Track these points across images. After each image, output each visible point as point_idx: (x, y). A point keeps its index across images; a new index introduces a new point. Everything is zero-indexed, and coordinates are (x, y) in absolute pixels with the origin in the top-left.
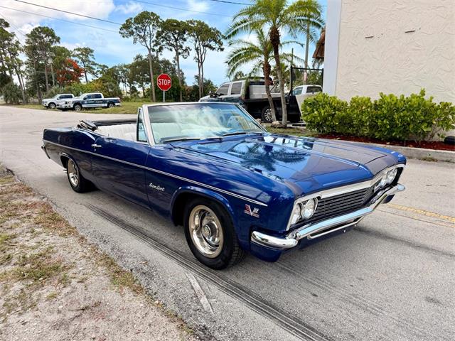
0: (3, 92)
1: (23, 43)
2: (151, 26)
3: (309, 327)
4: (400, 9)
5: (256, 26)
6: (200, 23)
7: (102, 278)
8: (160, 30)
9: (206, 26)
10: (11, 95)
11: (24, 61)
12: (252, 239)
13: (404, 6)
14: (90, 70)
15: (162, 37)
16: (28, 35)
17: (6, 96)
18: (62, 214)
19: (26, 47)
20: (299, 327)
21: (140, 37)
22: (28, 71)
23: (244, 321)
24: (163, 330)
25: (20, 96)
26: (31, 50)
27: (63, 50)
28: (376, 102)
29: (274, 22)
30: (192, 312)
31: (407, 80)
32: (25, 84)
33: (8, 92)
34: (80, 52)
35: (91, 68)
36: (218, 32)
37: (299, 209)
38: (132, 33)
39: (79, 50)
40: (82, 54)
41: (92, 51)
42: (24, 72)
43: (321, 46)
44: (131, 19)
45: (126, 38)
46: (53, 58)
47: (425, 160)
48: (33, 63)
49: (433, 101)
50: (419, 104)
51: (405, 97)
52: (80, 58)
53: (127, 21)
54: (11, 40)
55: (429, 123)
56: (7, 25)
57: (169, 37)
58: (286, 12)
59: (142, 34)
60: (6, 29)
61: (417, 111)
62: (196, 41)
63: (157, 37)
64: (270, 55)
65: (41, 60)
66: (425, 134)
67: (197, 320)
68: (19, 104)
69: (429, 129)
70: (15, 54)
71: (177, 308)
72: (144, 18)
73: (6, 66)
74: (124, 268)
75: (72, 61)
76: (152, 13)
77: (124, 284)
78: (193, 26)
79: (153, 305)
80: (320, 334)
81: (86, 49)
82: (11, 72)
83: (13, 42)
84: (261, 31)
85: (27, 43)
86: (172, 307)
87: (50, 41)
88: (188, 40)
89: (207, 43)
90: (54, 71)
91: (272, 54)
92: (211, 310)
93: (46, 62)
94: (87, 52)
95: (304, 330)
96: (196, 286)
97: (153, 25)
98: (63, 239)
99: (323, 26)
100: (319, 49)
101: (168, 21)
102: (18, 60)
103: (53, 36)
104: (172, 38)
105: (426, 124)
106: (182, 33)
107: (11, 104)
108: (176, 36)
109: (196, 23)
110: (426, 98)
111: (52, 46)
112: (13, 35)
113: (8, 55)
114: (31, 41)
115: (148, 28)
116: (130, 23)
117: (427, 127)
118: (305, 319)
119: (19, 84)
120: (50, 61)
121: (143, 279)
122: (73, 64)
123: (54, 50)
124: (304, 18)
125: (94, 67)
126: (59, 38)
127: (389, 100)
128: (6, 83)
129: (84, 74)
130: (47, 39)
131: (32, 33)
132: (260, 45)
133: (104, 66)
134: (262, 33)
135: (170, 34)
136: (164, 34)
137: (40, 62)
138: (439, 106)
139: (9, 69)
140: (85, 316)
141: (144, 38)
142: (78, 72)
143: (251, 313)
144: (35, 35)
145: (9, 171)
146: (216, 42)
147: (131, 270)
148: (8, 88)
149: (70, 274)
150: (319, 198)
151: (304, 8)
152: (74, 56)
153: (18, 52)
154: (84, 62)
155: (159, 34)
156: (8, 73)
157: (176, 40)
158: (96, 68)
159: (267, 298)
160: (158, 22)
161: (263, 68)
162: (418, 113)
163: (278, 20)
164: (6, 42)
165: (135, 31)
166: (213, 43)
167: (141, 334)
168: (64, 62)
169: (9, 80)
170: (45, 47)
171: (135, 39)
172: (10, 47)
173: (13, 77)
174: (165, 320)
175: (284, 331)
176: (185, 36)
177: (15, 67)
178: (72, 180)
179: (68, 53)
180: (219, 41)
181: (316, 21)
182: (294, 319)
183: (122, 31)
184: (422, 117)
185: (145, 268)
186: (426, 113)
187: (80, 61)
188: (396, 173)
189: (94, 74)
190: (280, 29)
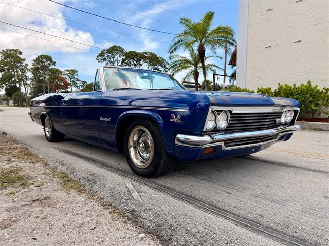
0: (13, 97)
1: (30, 66)
2: (118, 55)
3: (223, 210)
4: (289, 27)
5: (188, 45)
6: (151, 54)
7: (55, 185)
8: (124, 58)
9: (156, 56)
10: (19, 100)
11: (30, 78)
12: (176, 142)
13: (292, 25)
14: (75, 84)
15: (126, 63)
16: (34, 60)
17: (15, 100)
18: (35, 152)
19: (32, 68)
20: (214, 210)
21: (111, 62)
22: (32, 84)
23: (167, 205)
24: (97, 213)
25: (24, 100)
26: (35, 71)
27: (57, 71)
28: (275, 90)
29: (201, 41)
30: (124, 200)
31: (298, 75)
32: (29, 93)
33: (17, 98)
34: (68, 72)
35: (75, 83)
36: (164, 60)
37: (214, 117)
38: (105, 60)
39: (68, 71)
40: (70, 73)
41: (77, 72)
42: (29, 84)
43: (234, 56)
44: (105, 50)
45: (100, 63)
46: (50, 75)
47: (315, 129)
48: (36, 79)
49: (318, 88)
50: (308, 90)
51: (297, 86)
52: (68, 76)
53: (102, 52)
54: (22, 63)
55: (316, 103)
56: (21, 53)
57: (131, 63)
58: (210, 34)
59: (112, 60)
60: (20, 56)
61: (306, 94)
62: (149, 66)
63: (122, 63)
64: (199, 66)
65: (42, 76)
66: (313, 112)
67: (127, 205)
68: (23, 106)
69: (316, 108)
70: (24, 72)
71: (112, 200)
72: (114, 50)
73: (17, 80)
74: (74, 179)
75: (63, 78)
76: (119, 47)
77: (71, 187)
78: (146, 55)
79: (93, 199)
80: (233, 214)
81: (73, 70)
82: (20, 84)
83: (24, 64)
84: (192, 49)
85: (33, 65)
86: (108, 199)
87: (49, 64)
88: (143, 65)
89: (156, 67)
90: (50, 84)
91: (200, 65)
92: (140, 199)
93: (45, 78)
94: (73, 72)
95: (219, 211)
96: (131, 186)
97: (120, 55)
98: (32, 165)
99: (235, 44)
100: (233, 58)
101: (130, 52)
102: (26, 76)
103: (51, 61)
104: (133, 63)
105: (314, 104)
106: (140, 60)
107: (18, 106)
108: (135, 62)
109: (149, 54)
110: (313, 85)
111: (50, 68)
112: (24, 60)
113: (19, 73)
114: (36, 64)
115: (116, 57)
116: (104, 53)
117: (315, 106)
118: (220, 205)
119: (24, 92)
120: (48, 77)
121: (88, 184)
122: (63, 80)
123: (51, 70)
124: (222, 39)
125: (77, 82)
126: (55, 62)
127: (285, 87)
128: (16, 91)
129: (70, 87)
130: (46, 63)
131: (37, 59)
132: (191, 59)
133: (85, 82)
134: (193, 50)
135: (131, 61)
136: (127, 61)
137: (41, 78)
138: (323, 91)
139: (19, 82)
140: (34, 204)
141: (113, 63)
142: (66, 85)
143: (173, 201)
144: (38, 60)
145: (4, 133)
146: (162, 67)
147: (80, 179)
148: (17, 95)
149: (30, 182)
150: (230, 112)
151: (222, 32)
152: (64, 75)
153: (26, 71)
154: (70, 78)
155: (123, 61)
156: (18, 85)
157: (135, 65)
158: (79, 83)
159: (189, 194)
160: (123, 52)
161: (193, 75)
162: (308, 96)
163: (204, 40)
164: (19, 64)
165: (107, 58)
166: (160, 67)
167: (78, 215)
168: (57, 78)
169: (19, 89)
170: (45, 68)
171: (107, 64)
172: (21, 67)
173: (21, 87)
174: (101, 208)
175: (202, 212)
176: (141, 62)
177: (23, 81)
178: (47, 133)
179: (60, 73)
180: (165, 65)
181: (230, 41)
182: (210, 205)
183: (98, 58)
184: (311, 99)
185: (91, 177)
186: (313, 96)
187: (68, 78)
188: (293, 115)
189: (77, 87)
190: (205, 46)
